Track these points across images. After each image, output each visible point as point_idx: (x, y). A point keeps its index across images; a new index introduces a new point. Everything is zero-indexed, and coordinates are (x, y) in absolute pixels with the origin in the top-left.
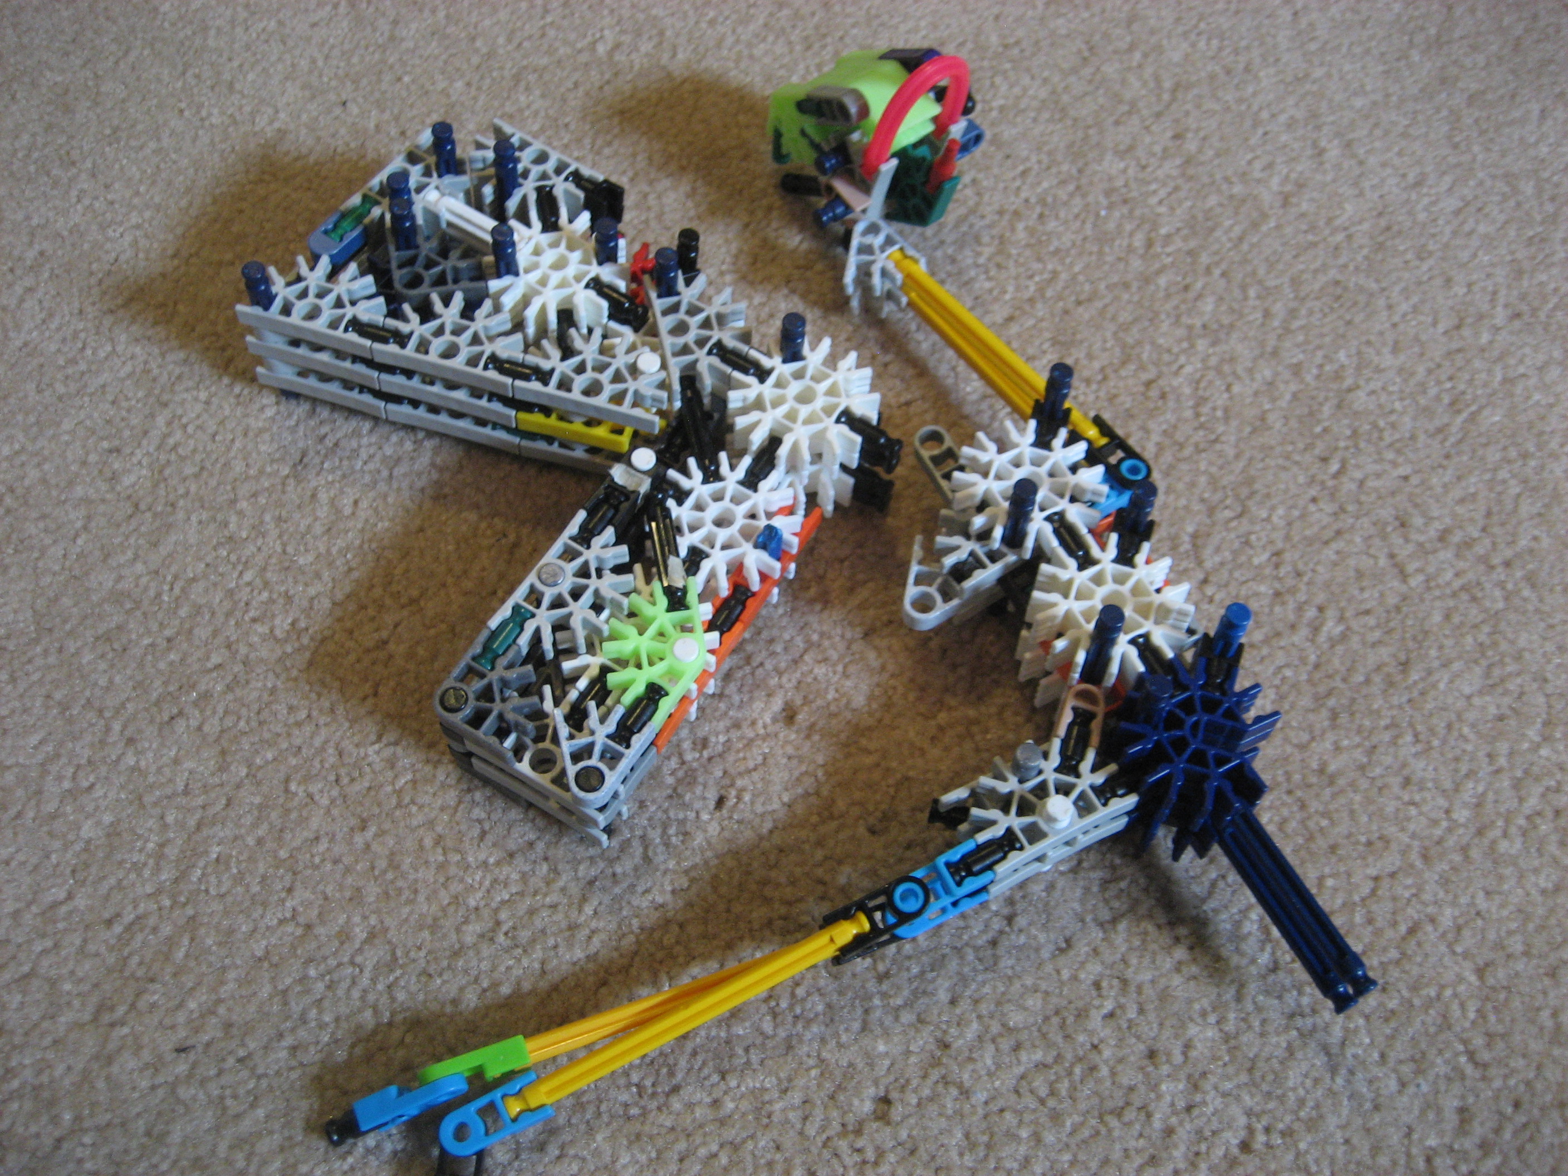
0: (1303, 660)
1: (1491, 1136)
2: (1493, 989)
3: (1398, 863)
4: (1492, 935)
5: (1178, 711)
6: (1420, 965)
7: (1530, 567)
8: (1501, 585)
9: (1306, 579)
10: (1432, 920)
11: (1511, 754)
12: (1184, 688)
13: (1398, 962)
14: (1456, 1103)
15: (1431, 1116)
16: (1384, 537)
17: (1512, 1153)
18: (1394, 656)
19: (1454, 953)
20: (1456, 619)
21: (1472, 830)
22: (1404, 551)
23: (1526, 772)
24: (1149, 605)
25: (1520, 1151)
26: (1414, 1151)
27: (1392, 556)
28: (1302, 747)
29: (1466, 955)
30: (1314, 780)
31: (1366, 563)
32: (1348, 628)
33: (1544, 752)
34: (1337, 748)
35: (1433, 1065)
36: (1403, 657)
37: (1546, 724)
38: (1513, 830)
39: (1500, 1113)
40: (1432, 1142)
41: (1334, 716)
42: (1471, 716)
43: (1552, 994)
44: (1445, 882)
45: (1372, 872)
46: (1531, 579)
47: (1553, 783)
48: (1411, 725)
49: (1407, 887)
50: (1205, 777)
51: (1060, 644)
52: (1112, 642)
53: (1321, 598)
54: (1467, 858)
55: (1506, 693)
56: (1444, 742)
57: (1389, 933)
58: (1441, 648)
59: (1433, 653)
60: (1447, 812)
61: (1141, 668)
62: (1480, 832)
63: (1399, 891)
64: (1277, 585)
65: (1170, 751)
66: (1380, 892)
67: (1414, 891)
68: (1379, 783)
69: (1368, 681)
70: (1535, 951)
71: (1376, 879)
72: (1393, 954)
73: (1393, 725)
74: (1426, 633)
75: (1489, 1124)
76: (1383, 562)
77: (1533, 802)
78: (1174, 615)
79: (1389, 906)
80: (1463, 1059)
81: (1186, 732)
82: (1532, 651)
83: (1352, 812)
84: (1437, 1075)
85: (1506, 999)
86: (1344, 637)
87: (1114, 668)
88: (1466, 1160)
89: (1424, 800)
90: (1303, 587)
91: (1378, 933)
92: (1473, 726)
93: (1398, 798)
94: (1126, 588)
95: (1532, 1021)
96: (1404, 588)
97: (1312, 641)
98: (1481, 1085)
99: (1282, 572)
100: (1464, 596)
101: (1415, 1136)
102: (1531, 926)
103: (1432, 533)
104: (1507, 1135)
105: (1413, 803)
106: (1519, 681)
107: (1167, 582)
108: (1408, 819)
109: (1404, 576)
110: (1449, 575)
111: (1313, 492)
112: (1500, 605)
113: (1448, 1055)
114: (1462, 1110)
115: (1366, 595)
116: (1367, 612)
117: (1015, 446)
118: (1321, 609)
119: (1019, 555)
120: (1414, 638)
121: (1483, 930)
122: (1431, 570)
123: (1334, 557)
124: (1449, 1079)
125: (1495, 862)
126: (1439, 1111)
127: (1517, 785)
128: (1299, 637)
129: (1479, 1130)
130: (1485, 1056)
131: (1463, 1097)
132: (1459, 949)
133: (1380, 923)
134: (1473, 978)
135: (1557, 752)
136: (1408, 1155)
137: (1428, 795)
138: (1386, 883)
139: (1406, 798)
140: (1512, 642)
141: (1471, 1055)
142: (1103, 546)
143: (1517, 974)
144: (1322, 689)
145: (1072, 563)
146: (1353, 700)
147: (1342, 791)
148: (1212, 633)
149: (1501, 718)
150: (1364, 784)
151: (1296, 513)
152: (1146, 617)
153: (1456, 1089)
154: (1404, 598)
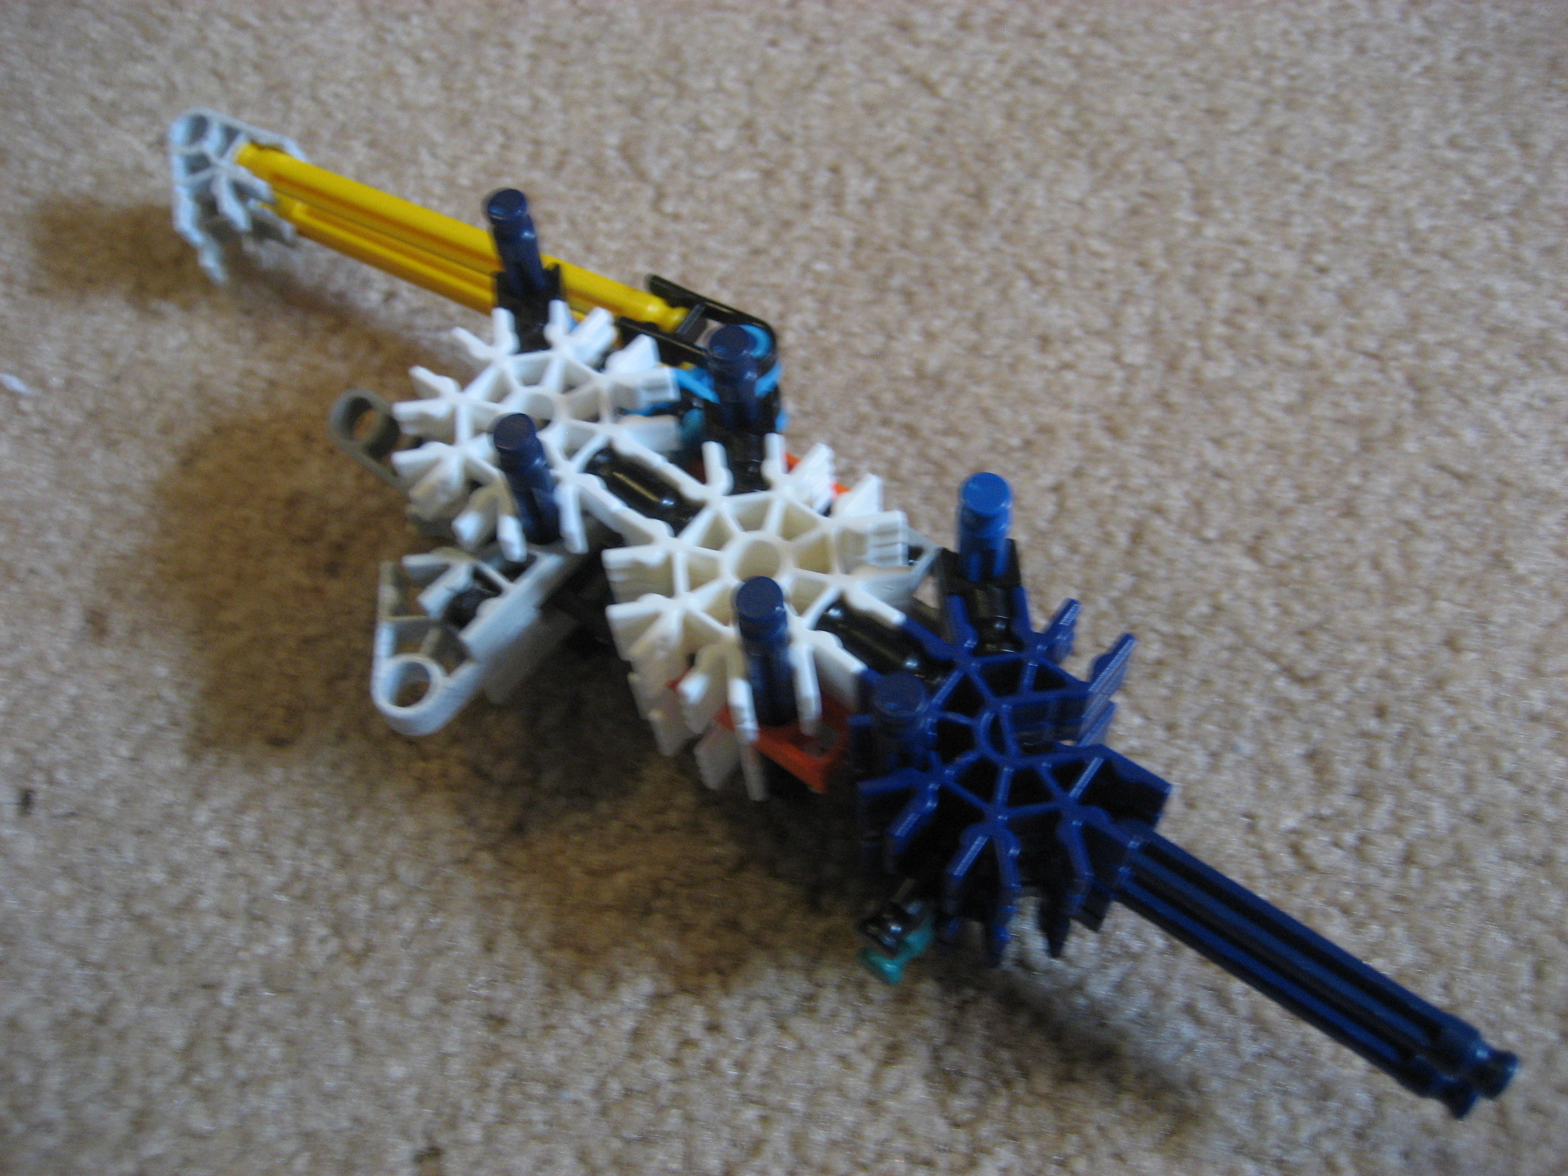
0: (836, 243)
1: (1366, 773)
2: (1282, 567)
3: (1078, 453)
4: (1247, 494)
5: (951, 716)
6: (1168, 579)
7: (1091, 17)
8: (1064, 52)
9: (798, 140)
10: (1158, 510)
11: (1169, 251)
12: (946, 667)
13: (1134, 591)
14: (1299, 749)
15: (1273, 784)
16: (884, 51)
17: (1404, 783)
18: (960, 191)
19: (1207, 541)
20: (1023, 114)
21: (1160, 366)
22: (918, 58)
23: (1198, 266)
24: (822, 543)
25: (1412, 774)
26: (1270, 846)
27: (904, 71)
28: (878, 356)
29: (1226, 537)
30: (912, 391)
31: (873, 91)
32: (883, 180)
33: (1210, 231)
34: (930, 336)
35: (1243, 708)
36: (971, 186)
37: (1198, 194)
38: (1214, 345)
39: (1365, 735)
40: (1290, 821)
41: (908, 296)
42: (1094, 224)
43: (1360, 537)
44: (1152, 452)
45: (1048, 480)
46: (1097, 31)
47: (1237, 266)
48: (1020, 267)
49: (1103, 481)
50: (1053, 818)
51: (694, 687)
52: (784, 641)
53: (828, 155)
54: (1168, 407)
55: (1128, 177)
56: (1073, 270)
57: (1107, 555)
58: (1018, 156)
59: (1009, 165)
60: (1116, 358)
61: (855, 665)
62: (1172, 366)
63: (1097, 490)
64: (762, 163)
65: (971, 797)
66: (1071, 504)
67: (1115, 482)
68: (1006, 359)
69: (937, 234)
70: (1313, 492)
71: (1057, 489)
72: (1125, 580)
73: (995, 274)
74: (990, 146)
75: (1357, 757)
76: (896, 81)
77: (1224, 299)
78: (873, 541)
79: (1088, 517)
80: (1281, 683)
81: (984, 747)
82: (1137, 116)
83: (986, 413)
84: (1256, 723)
85: (1306, 573)
86: (882, 191)
87: (808, 688)
88: (1347, 825)
89: (1078, 356)
90: (799, 152)
91: (1091, 561)
92: (1102, 235)
93: (1042, 368)
94: (771, 531)
95: (1351, 587)
96: (936, 104)
97: (840, 214)
98: (1322, 707)
99: (762, 146)
100: (1021, 83)
101: (1263, 824)
102: (1293, 460)
103: (947, 24)
104: (1386, 761)
105: (1067, 366)
106: (1136, 156)
107: (840, 488)
108: (1067, 388)
109: (929, 87)
110: (989, 67)
111: (767, 35)
112: (1073, 76)
113: (1258, 685)
114: (1311, 756)
115: (889, 130)
116: (900, 150)
117: (484, 365)
118: (835, 170)
119: (563, 552)
120: (979, 158)
121: (1232, 494)
122: (964, 66)
123: (826, 100)
124: (1274, 719)
125: (1209, 397)
126: (1280, 771)
127: (1193, 287)
128: (820, 215)
129: (1346, 772)
130: (1310, 664)
131: (1305, 737)
132: (1211, 533)
133: (1087, 545)
134: (1247, 564)
135: (1225, 224)
136: (1265, 857)
137: (1079, 348)
138: (1072, 487)
139: (1052, 362)
140: (1108, 114)
141: (1289, 672)
142: (700, 474)
143: (1304, 532)
144: (876, 269)
145: (658, 528)
146: (925, 268)
147: (960, 390)
148: (951, 544)
149: (1135, 211)
150: (986, 368)
151: (753, 66)
152: (825, 569)
153: (1291, 728)
154: (942, 114)
